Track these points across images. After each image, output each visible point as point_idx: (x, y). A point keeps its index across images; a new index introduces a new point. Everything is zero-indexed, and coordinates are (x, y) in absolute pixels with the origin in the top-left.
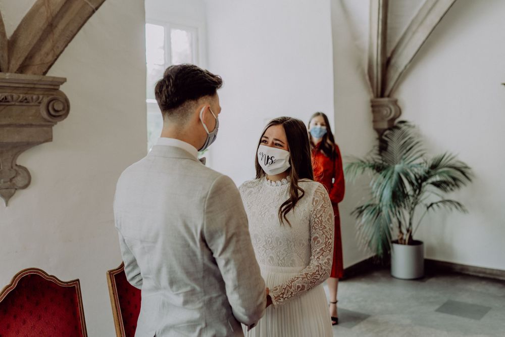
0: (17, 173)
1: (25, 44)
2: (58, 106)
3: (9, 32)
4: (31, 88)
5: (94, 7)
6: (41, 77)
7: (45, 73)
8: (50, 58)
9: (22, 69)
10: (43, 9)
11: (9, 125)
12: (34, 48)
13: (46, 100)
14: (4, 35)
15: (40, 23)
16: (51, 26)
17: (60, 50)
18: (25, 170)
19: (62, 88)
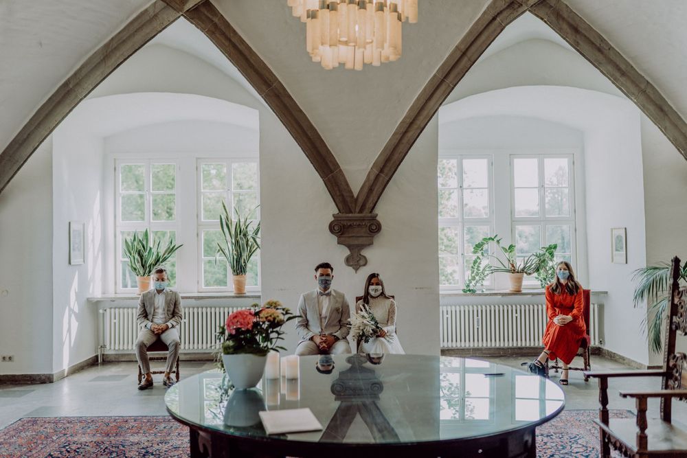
0: (360, 259)
1: (361, 200)
2: (374, 227)
3: (355, 196)
4: (363, 219)
5: (387, 179)
6: (370, 215)
7: (371, 212)
8: (372, 205)
9: (361, 211)
10: (367, 184)
11: (353, 236)
12: (365, 200)
13: (368, 225)
14: (353, 196)
15: (366, 190)
16: (371, 190)
17: (376, 200)
18: (365, 257)
19: (378, 218)
